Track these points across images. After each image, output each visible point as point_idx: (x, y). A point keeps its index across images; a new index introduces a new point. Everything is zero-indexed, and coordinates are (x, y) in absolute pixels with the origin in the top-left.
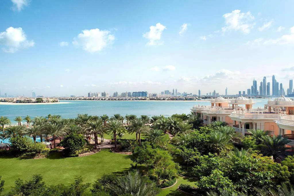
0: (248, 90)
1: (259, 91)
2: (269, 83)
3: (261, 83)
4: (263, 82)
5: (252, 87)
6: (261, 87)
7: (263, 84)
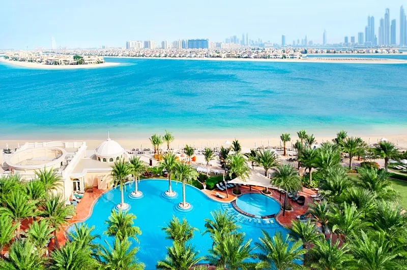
0: (359, 33)
1: (377, 37)
2: (394, 22)
3: (382, 21)
4: (384, 18)
5: (366, 28)
6: (381, 29)
7: (385, 22)
